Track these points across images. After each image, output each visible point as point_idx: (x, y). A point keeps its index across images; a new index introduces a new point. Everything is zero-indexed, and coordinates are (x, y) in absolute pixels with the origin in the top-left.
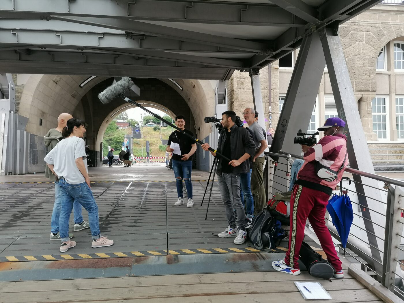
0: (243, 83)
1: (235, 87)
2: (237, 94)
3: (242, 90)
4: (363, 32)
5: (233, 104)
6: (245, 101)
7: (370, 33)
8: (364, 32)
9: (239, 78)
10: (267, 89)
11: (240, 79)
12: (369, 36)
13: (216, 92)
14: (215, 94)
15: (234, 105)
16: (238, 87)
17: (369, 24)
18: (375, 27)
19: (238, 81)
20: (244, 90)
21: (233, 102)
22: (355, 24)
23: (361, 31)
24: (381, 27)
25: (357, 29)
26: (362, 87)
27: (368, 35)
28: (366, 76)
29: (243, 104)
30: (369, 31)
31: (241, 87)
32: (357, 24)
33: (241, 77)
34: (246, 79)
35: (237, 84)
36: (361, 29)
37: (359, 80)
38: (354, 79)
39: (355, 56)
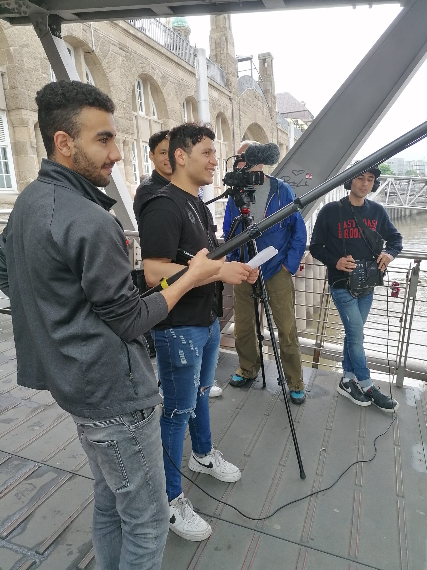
37: (32, 91)
38: (25, 88)
39: (23, 48)
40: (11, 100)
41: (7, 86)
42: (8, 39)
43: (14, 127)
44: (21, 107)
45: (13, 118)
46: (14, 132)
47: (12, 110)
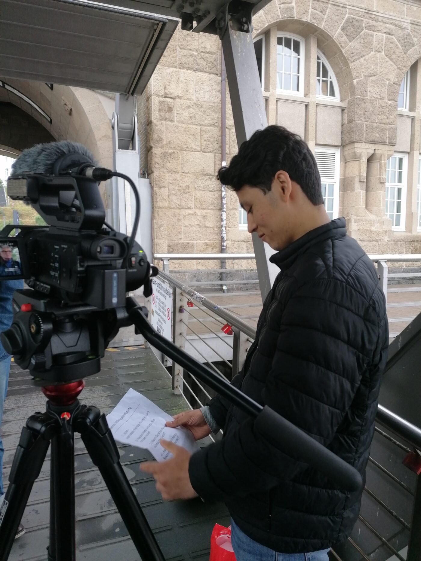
0: (170, 109)
1: (155, 116)
2: (160, 130)
3: (169, 123)
4: (382, 34)
5: (152, 153)
6: (175, 148)
7: (393, 37)
8: (384, 35)
9: (162, 96)
10: (217, 126)
11: (165, 99)
12: (391, 43)
13: (114, 123)
14: (113, 127)
15: (154, 154)
16: (160, 115)
17: (392, 21)
18: (400, 27)
19: (161, 103)
20: (173, 124)
21: (151, 148)
22: (370, 15)
23: (380, 31)
24: (410, 28)
25: (373, 26)
26: (376, 136)
27: (390, 41)
28: (382, 116)
29: (171, 154)
30: (392, 33)
31: (167, 117)
32: (374, 16)
33: (166, 94)
34: (178, 100)
35: (158, 108)
36: (380, 28)
37: (371, 122)
38: (364, 120)
39: (369, 78)
40: (347, 134)
41: (346, 121)
42: (353, 72)
43: (346, 163)
44: (355, 141)
45: (346, 153)
46: (345, 167)
47: (347, 144)
